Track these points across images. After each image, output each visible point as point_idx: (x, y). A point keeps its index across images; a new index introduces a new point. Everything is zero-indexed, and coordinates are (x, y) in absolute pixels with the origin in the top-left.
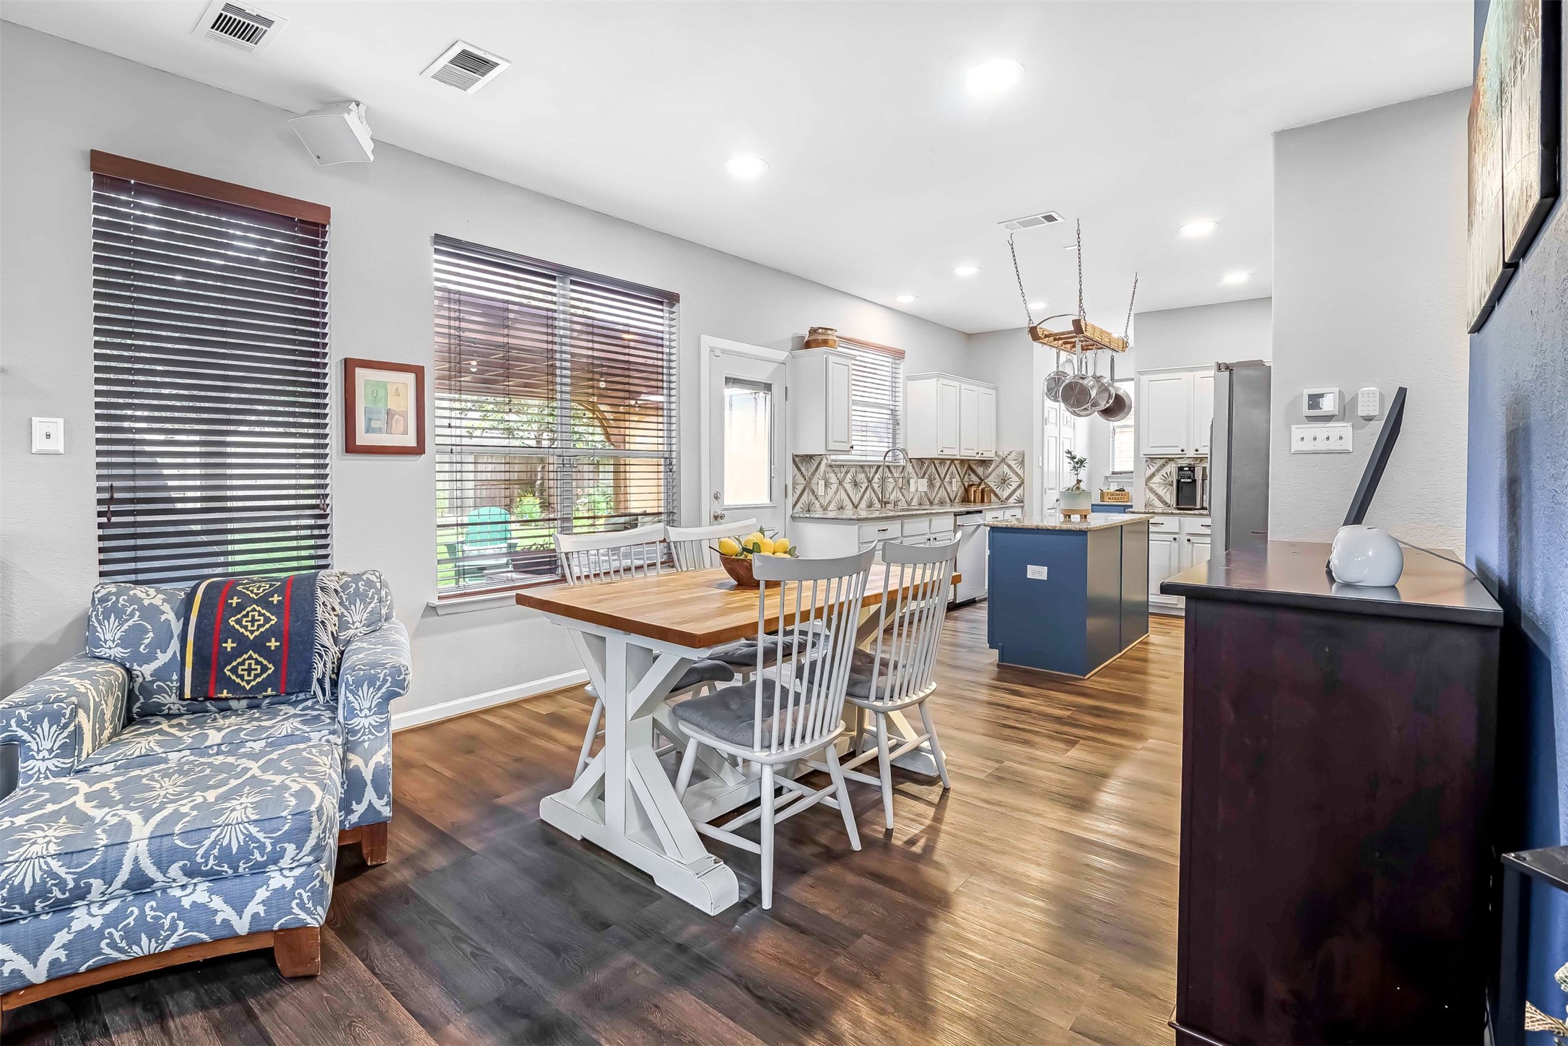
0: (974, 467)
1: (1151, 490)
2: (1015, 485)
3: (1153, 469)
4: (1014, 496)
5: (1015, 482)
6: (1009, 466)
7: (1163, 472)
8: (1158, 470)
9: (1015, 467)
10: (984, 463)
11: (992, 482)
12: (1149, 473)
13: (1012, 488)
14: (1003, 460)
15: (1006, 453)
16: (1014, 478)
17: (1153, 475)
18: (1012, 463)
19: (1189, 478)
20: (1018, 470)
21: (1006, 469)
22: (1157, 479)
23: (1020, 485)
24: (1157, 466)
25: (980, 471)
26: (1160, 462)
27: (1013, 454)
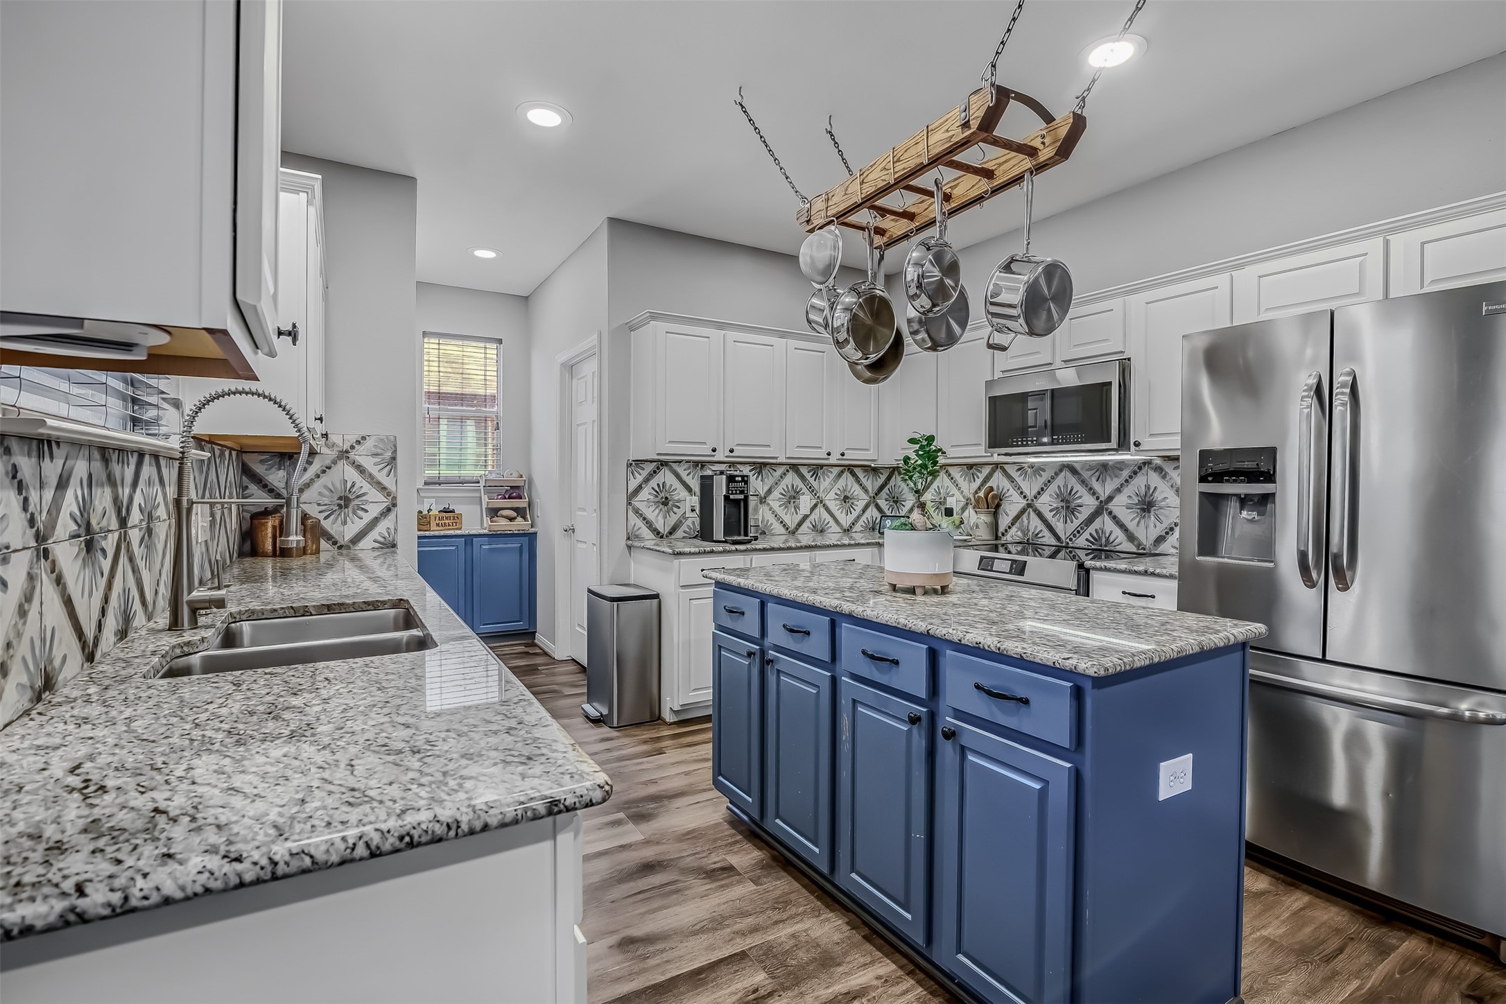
0: (259, 469)
1: (637, 511)
2: (374, 511)
3: (640, 479)
4: (374, 534)
5: (375, 503)
6: (360, 469)
7: (653, 483)
8: (647, 480)
9: (374, 470)
10: (285, 455)
11: (313, 502)
12: (633, 485)
13: (367, 518)
14: (344, 454)
15: (352, 439)
16: (374, 495)
17: (640, 488)
18: (368, 463)
19: (742, 492)
20: (381, 477)
21: (351, 474)
22: (645, 494)
23: (389, 510)
24: (645, 473)
25: (276, 478)
26: (649, 468)
27: (369, 443)
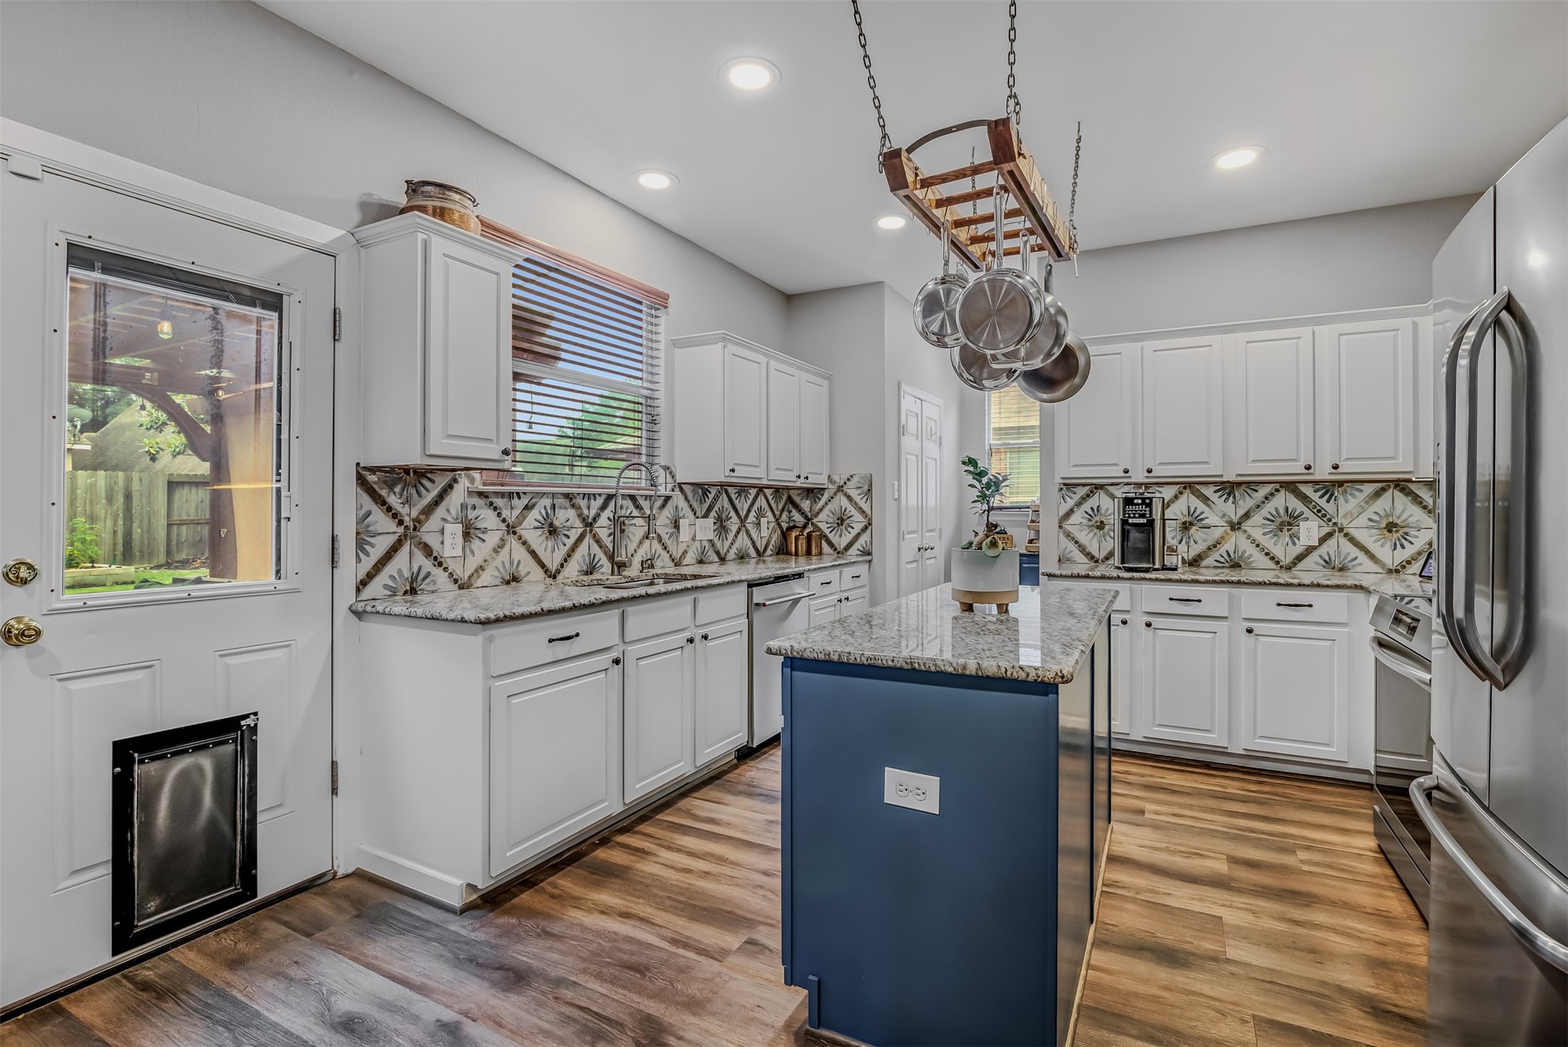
0: (797, 499)
1: (1068, 535)
2: (858, 527)
3: (1071, 503)
4: (857, 545)
5: (858, 522)
6: (849, 498)
7: (1087, 506)
8: (1079, 504)
9: (857, 498)
10: (812, 493)
11: (824, 521)
12: (1064, 508)
13: (854, 532)
14: (840, 489)
15: (845, 477)
16: (858, 517)
17: (1071, 511)
18: (854, 494)
20: (862, 504)
21: (845, 502)
22: (1078, 517)
23: (866, 528)
24: (1077, 498)
25: (806, 505)
26: (1082, 491)
27: (855, 480)
